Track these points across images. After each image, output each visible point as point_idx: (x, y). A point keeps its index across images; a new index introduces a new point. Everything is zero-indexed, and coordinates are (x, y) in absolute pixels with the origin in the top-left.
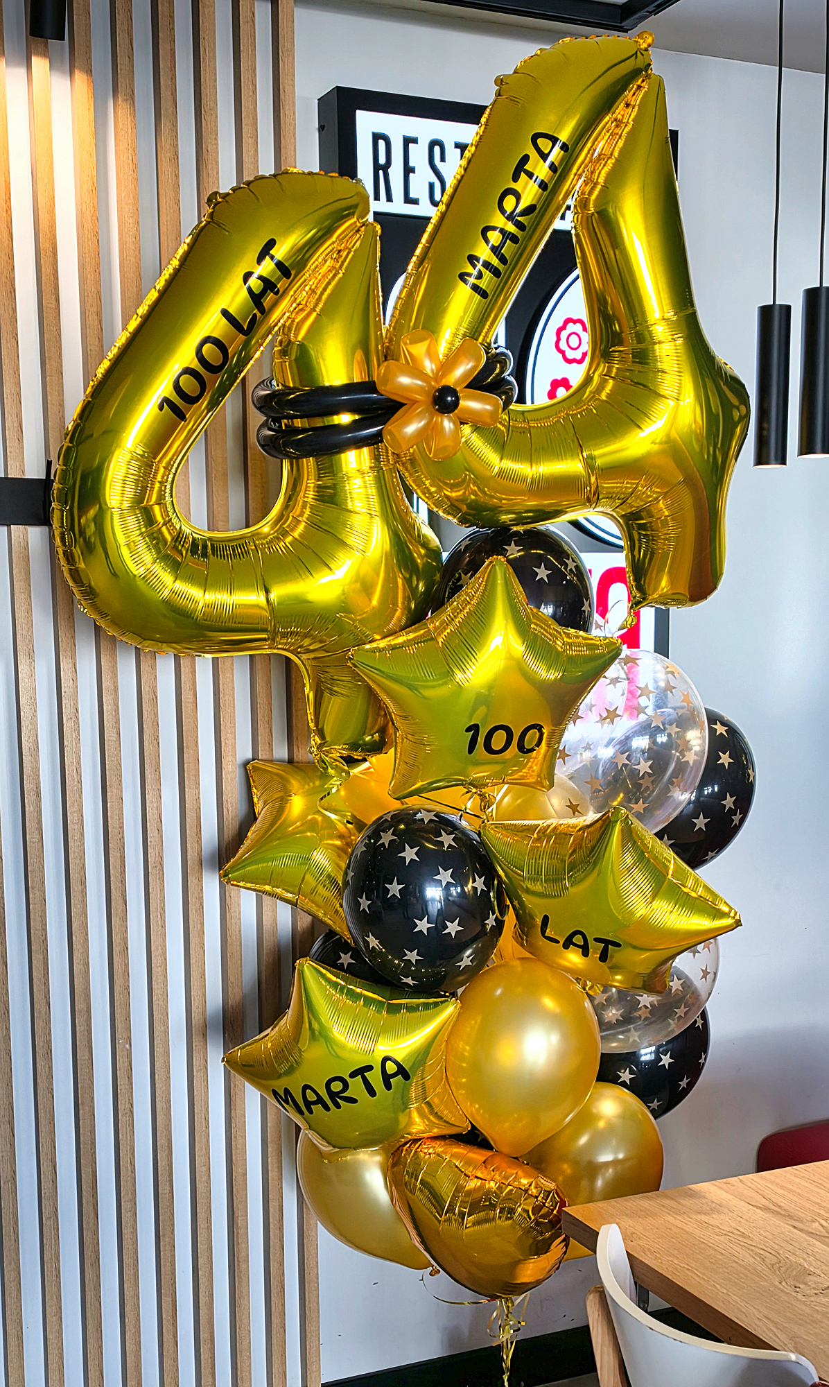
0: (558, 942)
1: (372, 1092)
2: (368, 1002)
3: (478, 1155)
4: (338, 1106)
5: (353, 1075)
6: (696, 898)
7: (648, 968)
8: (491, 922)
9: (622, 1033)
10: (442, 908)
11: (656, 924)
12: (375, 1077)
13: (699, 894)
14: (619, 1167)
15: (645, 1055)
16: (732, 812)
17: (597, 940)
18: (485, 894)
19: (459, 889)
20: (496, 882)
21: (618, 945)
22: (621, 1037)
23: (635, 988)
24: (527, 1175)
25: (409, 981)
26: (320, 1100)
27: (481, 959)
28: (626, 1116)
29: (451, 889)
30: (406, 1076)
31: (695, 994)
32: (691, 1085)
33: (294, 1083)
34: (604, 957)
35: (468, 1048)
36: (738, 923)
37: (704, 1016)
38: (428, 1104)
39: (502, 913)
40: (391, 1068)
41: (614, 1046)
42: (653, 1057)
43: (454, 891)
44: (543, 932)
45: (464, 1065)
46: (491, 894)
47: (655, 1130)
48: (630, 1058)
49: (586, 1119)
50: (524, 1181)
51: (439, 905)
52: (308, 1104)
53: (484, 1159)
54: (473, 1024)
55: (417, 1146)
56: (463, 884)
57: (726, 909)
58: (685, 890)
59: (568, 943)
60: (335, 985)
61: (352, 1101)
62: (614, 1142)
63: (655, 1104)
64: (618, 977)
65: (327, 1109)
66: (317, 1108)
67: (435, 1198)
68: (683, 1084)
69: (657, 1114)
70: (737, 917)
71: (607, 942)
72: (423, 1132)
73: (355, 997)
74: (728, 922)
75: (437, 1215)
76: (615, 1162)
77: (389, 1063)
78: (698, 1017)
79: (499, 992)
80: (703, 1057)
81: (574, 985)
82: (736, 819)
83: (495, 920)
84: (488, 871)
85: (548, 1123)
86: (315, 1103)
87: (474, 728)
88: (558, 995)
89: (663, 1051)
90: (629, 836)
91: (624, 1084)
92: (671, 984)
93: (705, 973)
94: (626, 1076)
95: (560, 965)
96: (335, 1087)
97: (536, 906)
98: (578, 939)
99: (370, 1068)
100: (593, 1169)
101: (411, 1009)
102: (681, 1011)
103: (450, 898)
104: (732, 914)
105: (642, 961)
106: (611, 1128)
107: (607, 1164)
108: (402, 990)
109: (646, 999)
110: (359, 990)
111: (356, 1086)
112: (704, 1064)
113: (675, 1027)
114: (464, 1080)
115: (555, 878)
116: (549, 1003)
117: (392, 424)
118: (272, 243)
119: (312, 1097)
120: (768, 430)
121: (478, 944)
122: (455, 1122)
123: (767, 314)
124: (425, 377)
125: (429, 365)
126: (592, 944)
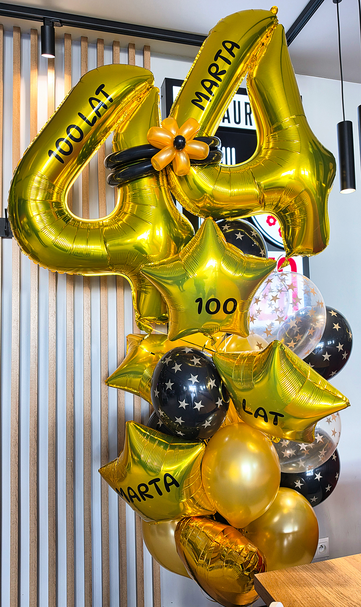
0: (252, 414)
1: (160, 493)
2: (160, 443)
3: (220, 528)
4: (145, 500)
5: (150, 483)
6: (324, 391)
7: (300, 429)
8: (219, 403)
9: (293, 463)
10: (196, 396)
11: (302, 403)
12: (161, 485)
13: (325, 388)
14: (295, 534)
15: (309, 472)
16: (342, 352)
17: (271, 413)
18: (216, 389)
19: (204, 387)
20: (222, 383)
21: (282, 416)
22: (294, 465)
23: (297, 440)
24: (243, 543)
25: (180, 433)
26: (136, 496)
27: (218, 422)
28: (299, 508)
29: (200, 387)
30: (177, 485)
31: (331, 443)
32: (332, 489)
33: (124, 485)
34: (275, 422)
35: (210, 470)
36: (348, 405)
37: (336, 453)
38: (192, 498)
39: (226, 399)
40: (169, 480)
41: (291, 470)
42: (312, 474)
43: (202, 388)
44: (244, 407)
45: (209, 479)
46: (220, 390)
47: (313, 514)
48: (302, 475)
49: (276, 508)
50: (241, 546)
51: (194, 394)
52: (131, 497)
53: (222, 530)
54: (213, 457)
55: (188, 521)
56: (206, 385)
57: (341, 396)
58: (317, 386)
59: (257, 415)
60: (145, 434)
61: (151, 497)
62: (292, 520)
63: (314, 499)
65: (140, 501)
66: (135, 499)
67: (196, 551)
68: (328, 489)
69: (313, 504)
70: (347, 401)
71: (277, 414)
72: (191, 514)
73: (153, 440)
74: (342, 403)
75: (196, 560)
76: (293, 533)
77: (168, 477)
78: (333, 454)
79: (227, 439)
80: (337, 475)
81: (265, 438)
82: (345, 355)
83: (222, 402)
84: (218, 379)
85: (255, 511)
86: (134, 497)
87: (199, 300)
88: (256, 442)
89: (317, 471)
90: (283, 354)
91: (297, 489)
92: (316, 438)
93: (334, 433)
94: (299, 484)
95: (257, 427)
96: (143, 489)
97: (241, 395)
98: (261, 412)
99: (158, 480)
100: (282, 536)
101: (181, 447)
102: (323, 452)
103: (199, 391)
104: (344, 399)
105: (299, 424)
106: (289, 515)
107: (289, 534)
108: (178, 438)
109: (303, 446)
110: (156, 438)
111: (152, 487)
112: (338, 478)
113: (322, 459)
114: (209, 487)
115: (248, 379)
116: (252, 447)
117: (156, 156)
118: (103, 86)
119: (132, 494)
120: (346, 174)
121: (215, 415)
122: (208, 508)
123: (341, 126)
124: (170, 133)
125: (173, 132)
126: (268, 415)
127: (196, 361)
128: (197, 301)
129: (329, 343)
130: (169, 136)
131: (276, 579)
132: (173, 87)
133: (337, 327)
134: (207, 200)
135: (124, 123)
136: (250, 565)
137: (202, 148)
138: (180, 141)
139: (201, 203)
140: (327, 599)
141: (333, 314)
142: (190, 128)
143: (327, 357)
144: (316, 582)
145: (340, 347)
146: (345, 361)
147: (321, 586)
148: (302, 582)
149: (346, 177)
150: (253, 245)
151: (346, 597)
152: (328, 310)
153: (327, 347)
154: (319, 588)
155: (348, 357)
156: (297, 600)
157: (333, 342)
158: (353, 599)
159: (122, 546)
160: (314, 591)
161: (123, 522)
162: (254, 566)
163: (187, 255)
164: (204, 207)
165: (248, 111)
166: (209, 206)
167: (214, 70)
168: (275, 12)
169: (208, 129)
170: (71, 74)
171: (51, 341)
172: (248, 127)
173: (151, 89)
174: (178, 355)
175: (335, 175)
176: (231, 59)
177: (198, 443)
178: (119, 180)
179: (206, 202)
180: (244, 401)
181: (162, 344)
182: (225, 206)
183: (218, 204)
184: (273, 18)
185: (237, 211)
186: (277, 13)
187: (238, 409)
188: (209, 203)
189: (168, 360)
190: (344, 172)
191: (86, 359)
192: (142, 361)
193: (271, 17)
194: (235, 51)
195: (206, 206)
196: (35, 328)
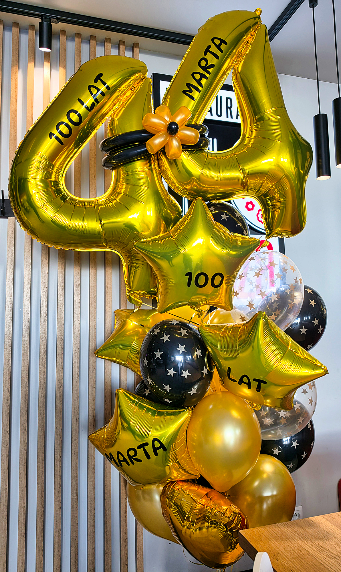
0: (236, 381)
1: (148, 457)
2: (148, 410)
3: (204, 491)
4: (133, 463)
5: (139, 447)
6: (304, 359)
7: (281, 396)
8: (205, 372)
9: (272, 430)
10: (182, 366)
11: (283, 372)
12: (149, 449)
13: (305, 357)
14: (274, 498)
15: (285, 441)
16: (317, 326)
17: (254, 380)
18: (202, 358)
19: (191, 357)
20: (207, 353)
21: (265, 383)
22: (272, 432)
23: (277, 407)
24: (226, 504)
25: (167, 400)
26: (125, 460)
27: (203, 391)
28: (276, 472)
29: (187, 357)
30: (165, 449)
31: (307, 413)
32: (307, 457)
33: (113, 451)
34: (258, 389)
35: (196, 435)
36: (326, 372)
37: (311, 423)
38: (178, 463)
39: (211, 368)
40: (157, 445)
41: (270, 437)
42: (289, 442)
43: (189, 358)
44: (229, 376)
45: (194, 444)
46: (206, 360)
47: (291, 479)
48: (278, 443)
49: (257, 473)
50: (225, 508)
51: (181, 364)
52: (120, 461)
53: (206, 493)
54: (198, 423)
55: (173, 485)
56: (192, 354)
57: (320, 365)
58: (298, 355)
59: (241, 382)
60: (134, 402)
61: (139, 461)
62: (271, 485)
63: (291, 466)
64: (268, 401)
65: (129, 464)
66: (124, 463)
67: (182, 514)
68: (304, 456)
69: (291, 471)
70: (325, 369)
71: (260, 381)
72: (177, 477)
73: (142, 407)
74: (321, 371)
75: (182, 522)
76: (272, 496)
77: (156, 442)
78: (309, 424)
79: (211, 407)
80: (312, 443)
81: (247, 405)
82: (320, 330)
83: (207, 371)
84: (204, 349)
85: (237, 475)
86: (123, 461)
87: (189, 274)
88: (239, 410)
89: (294, 439)
90: (267, 325)
91: (275, 456)
92: (294, 406)
93: (311, 402)
94: (276, 451)
95: (240, 394)
96: (132, 453)
97: (226, 364)
98: (245, 380)
99: (147, 444)
100: (262, 499)
101: (168, 414)
102: (300, 420)
103: (186, 361)
104: (323, 367)
105: (278, 392)
106: (269, 479)
107: (268, 497)
108: (165, 405)
109: (283, 413)
110: (144, 405)
111: (141, 451)
112: (313, 446)
113: (299, 428)
114: (194, 452)
115: (233, 349)
116: (235, 414)
117: (150, 141)
118: (101, 75)
119: (121, 458)
120: (322, 162)
121: (200, 383)
122: (192, 473)
123: (317, 119)
124: (163, 119)
125: (167, 118)
126: (252, 382)
127: (184, 332)
128: (187, 275)
129: (305, 319)
130: (162, 122)
131: (259, 534)
132: (160, 81)
133: (313, 303)
134: (194, 183)
135: (119, 110)
136: (233, 525)
137: (193, 134)
138: (174, 127)
139: (189, 186)
140: (308, 552)
141: (309, 291)
142: (182, 116)
143: (303, 330)
144: (297, 537)
145: (316, 322)
146: (320, 335)
147: (302, 541)
148: (284, 537)
149: (322, 165)
150: (236, 226)
151: (326, 550)
152: (306, 288)
153: (303, 322)
154: (300, 542)
155: (323, 331)
156: (280, 552)
157: (309, 318)
158: (332, 552)
159: (107, 513)
160: (296, 545)
161: (108, 489)
162: (238, 525)
163: (178, 232)
164: (191, 189)
165: (229, 106)
166: (196, 189)
167: (203, 63)
168: (259, 13)
169: (197, 117)
170: (65, 67)
171: (42, 315)
172: (229, 120)
173: (145, 79)
174: (166, 327)
175: (312, 163)
176: (219, 53)
177: (184, 410)
178: (114, 162)
179: (193, 185)
180: (229, 369)
181: (147, 319)
182: (211, 189)
183: (204, 187)
184: (257, 19)
185: (221, 194)
186: (260, 14)
187: (222, 378)
188: (197, 186)
189: (157, 331)
190: (320, 160)
191: (76, 333)
192: (130, 334)
193: (255, 18)
194: (223, 46)
195: (193, 189)
196: (27, 302)
